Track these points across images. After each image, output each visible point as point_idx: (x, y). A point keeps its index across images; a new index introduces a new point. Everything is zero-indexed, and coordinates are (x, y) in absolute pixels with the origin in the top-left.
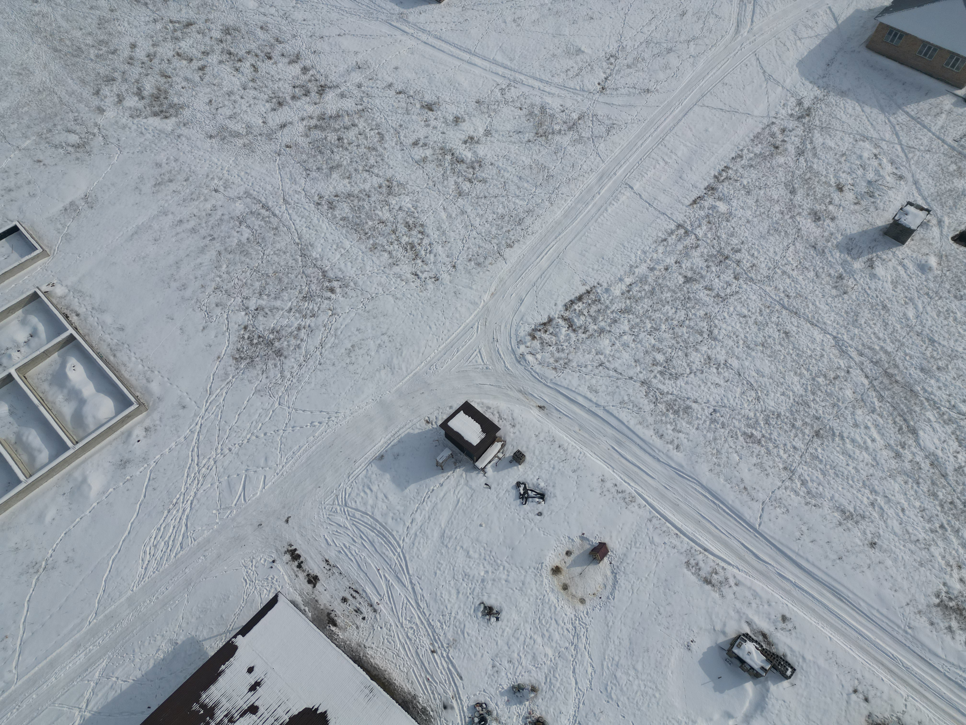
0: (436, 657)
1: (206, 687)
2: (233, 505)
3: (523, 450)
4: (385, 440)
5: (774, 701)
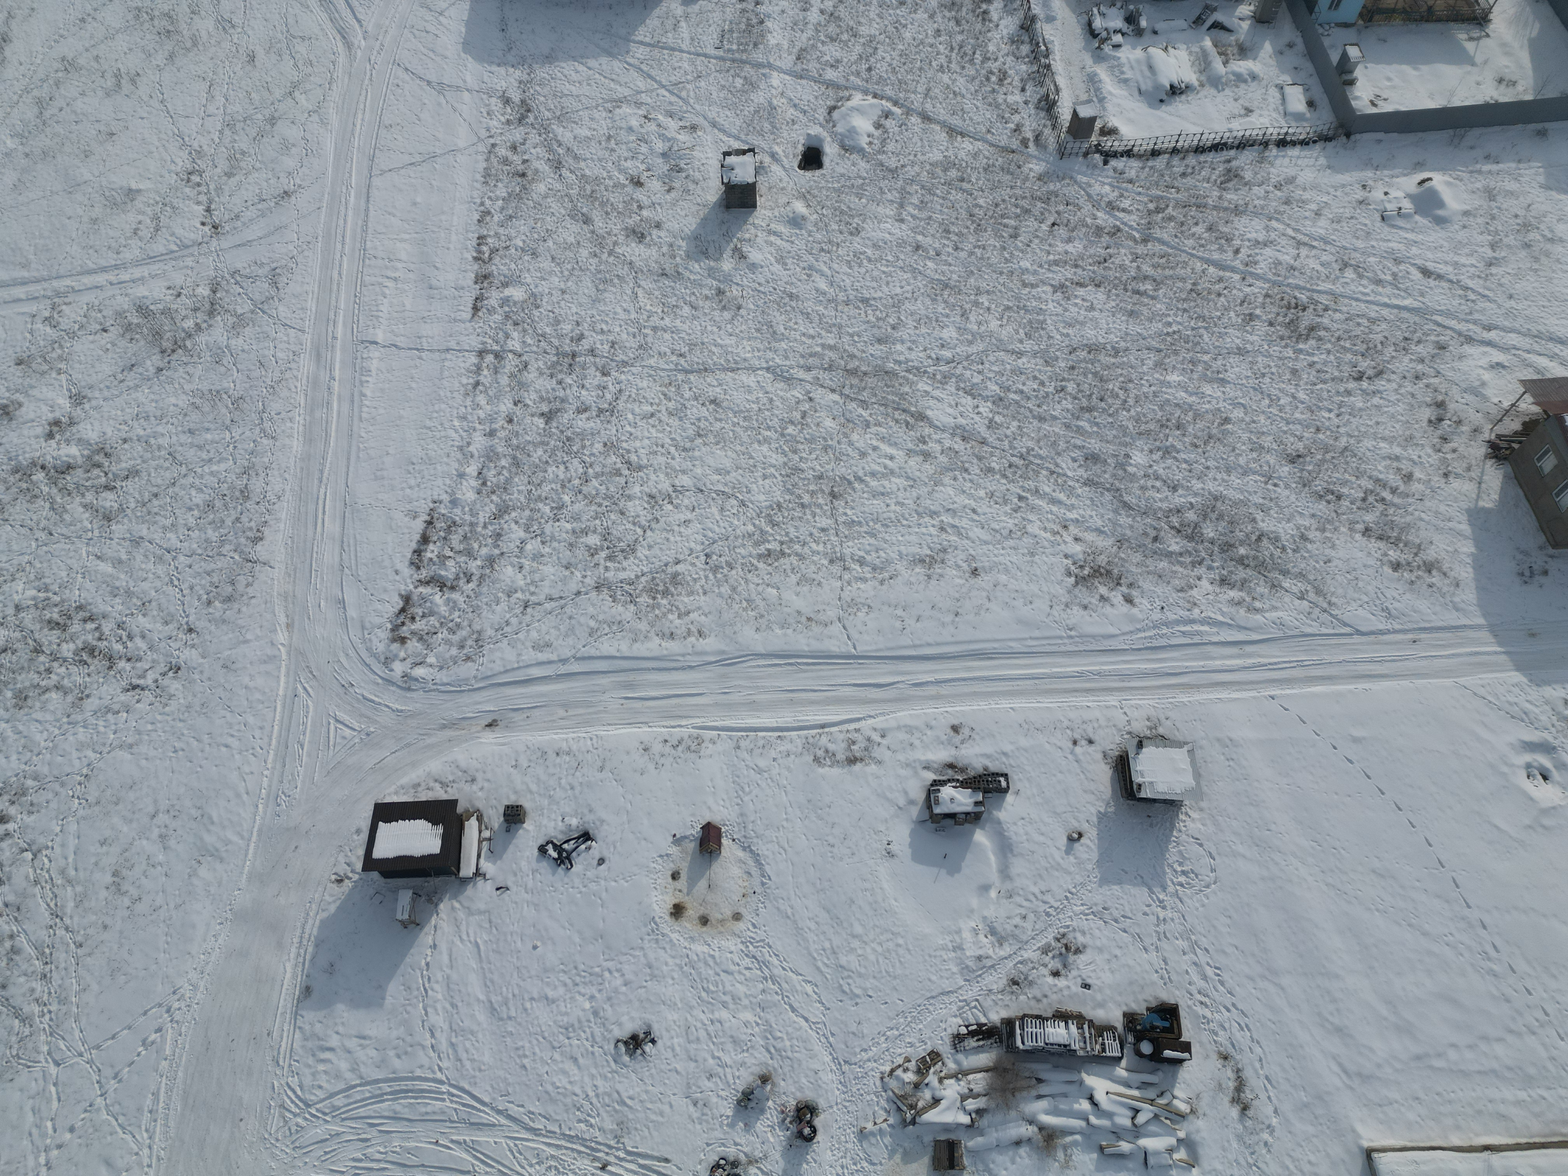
0: (613, 1169)
3: (512, 800)
4: (293, 962)
5: (1013, 828)
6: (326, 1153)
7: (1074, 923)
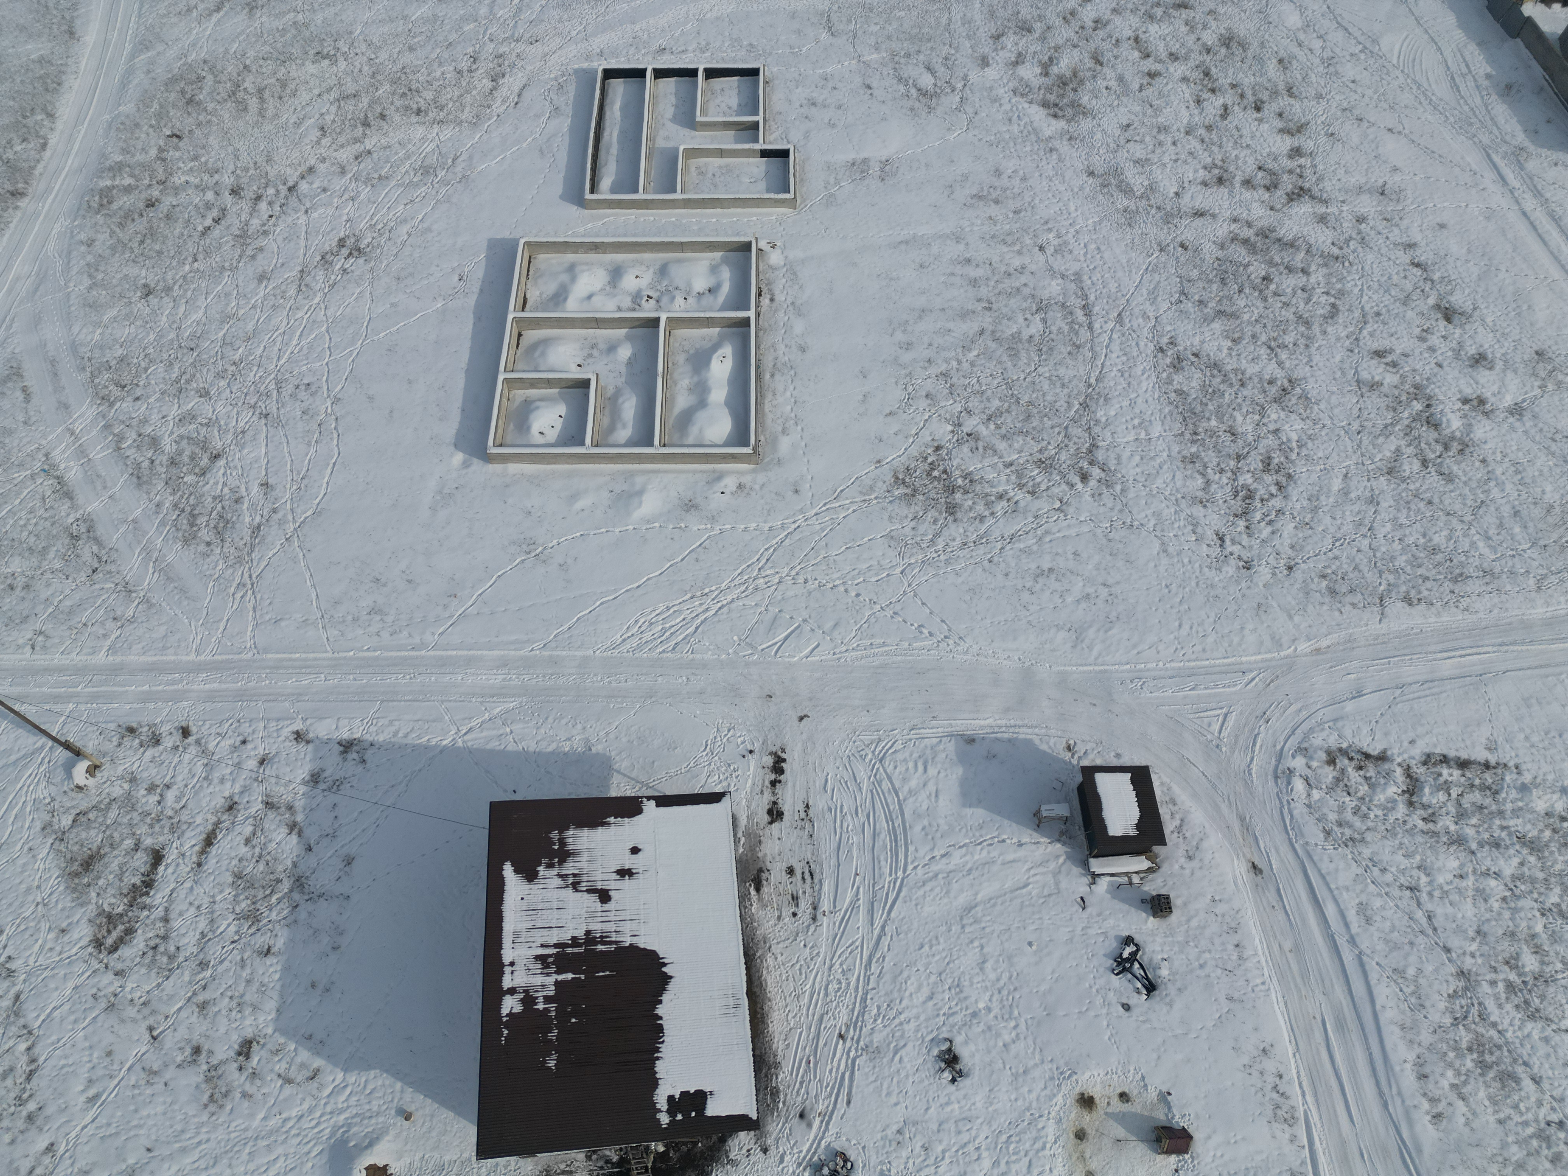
0: (840, 1046)
1: (580, 825)
2: (760, 648)
3: (1177, 902)
4: (994, 724)
6: (846, 783)
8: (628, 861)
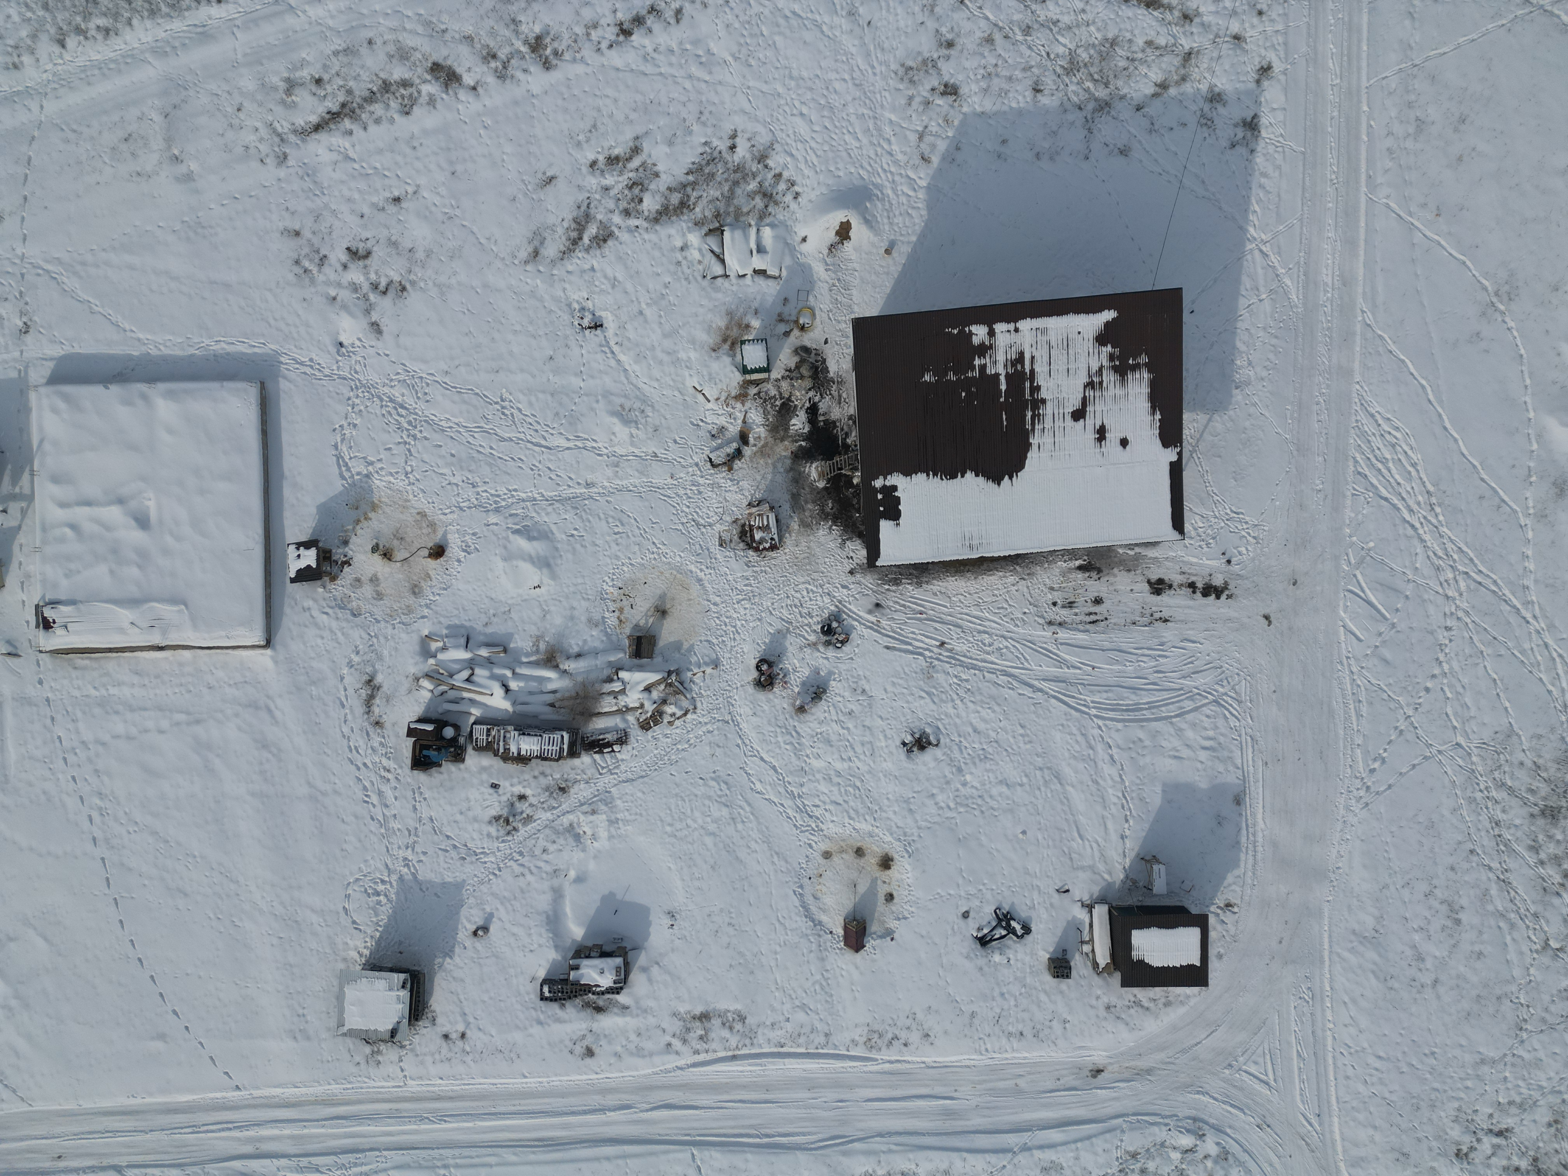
0: (934, 642)
1: (1153, 384)
2: (1358, 573)
3: (1064, 984)
4: (1258, 828)
5: (543, 941)
6: (1192, 663)
7: (496, 844)
8: (1113, 437)
